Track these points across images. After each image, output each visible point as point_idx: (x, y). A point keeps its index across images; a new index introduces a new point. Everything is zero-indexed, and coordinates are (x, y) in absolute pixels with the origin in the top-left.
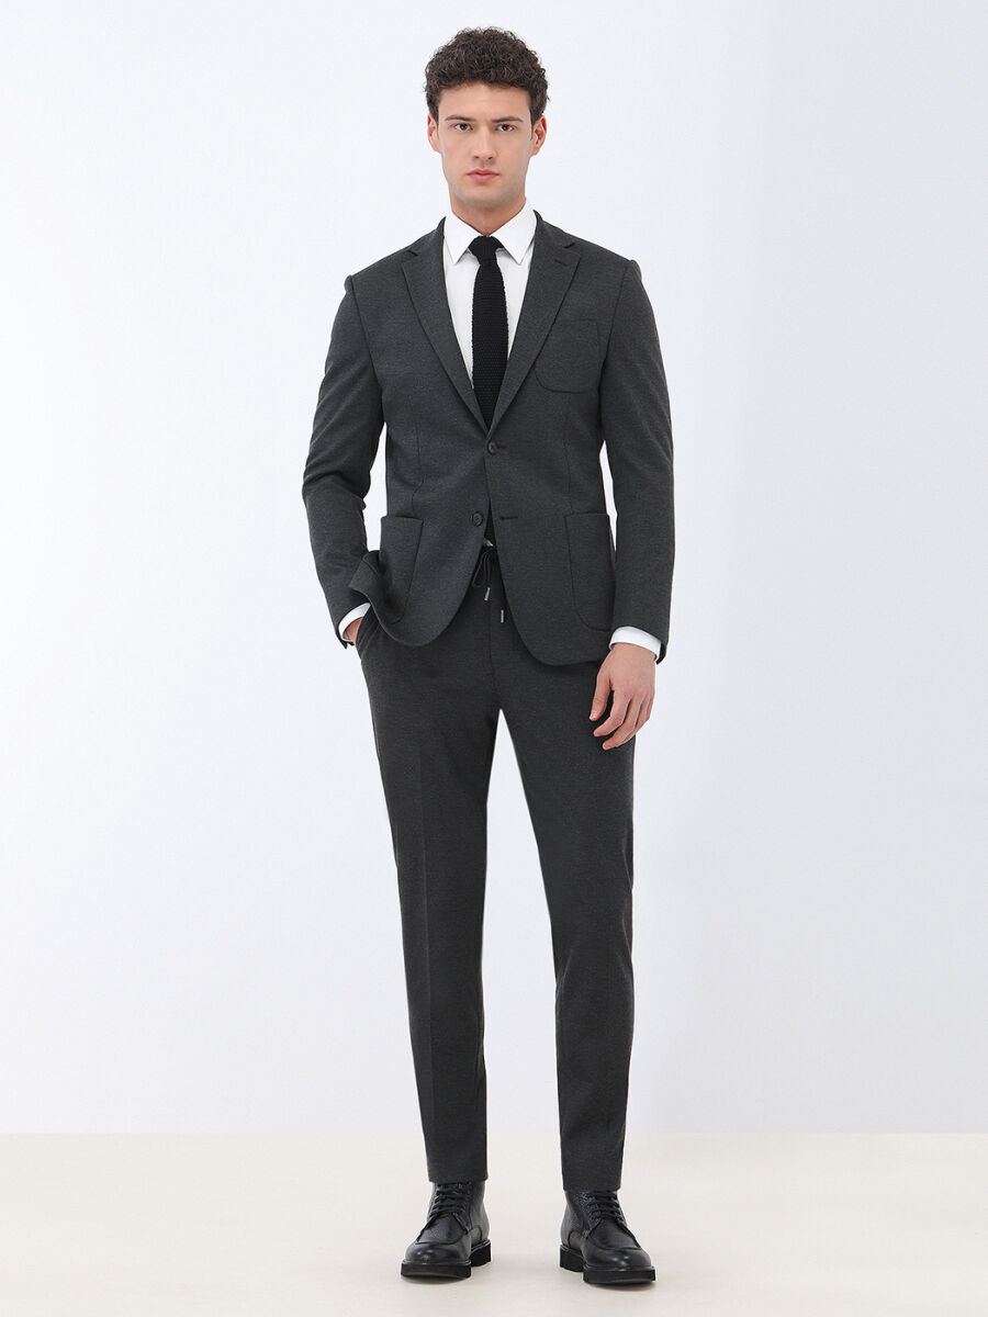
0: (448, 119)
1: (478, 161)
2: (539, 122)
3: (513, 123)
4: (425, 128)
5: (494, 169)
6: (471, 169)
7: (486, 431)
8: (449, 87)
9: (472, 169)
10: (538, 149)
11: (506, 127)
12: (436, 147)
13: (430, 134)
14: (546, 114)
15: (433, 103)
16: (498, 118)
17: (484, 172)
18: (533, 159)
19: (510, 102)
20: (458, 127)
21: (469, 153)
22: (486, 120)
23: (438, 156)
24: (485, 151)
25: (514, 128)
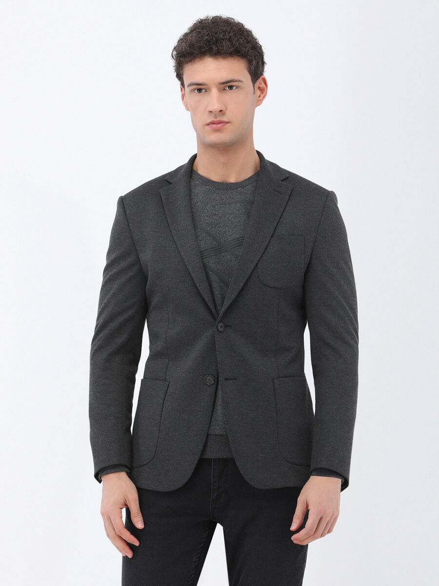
0: (190, 85)
1: (212, 115)
2: (260, 80)
3: (236, 84)
5: (225, 119)
6: (208, 121)
7: (216, 315)
8: (187, 62)
10: (261, 101)
11: (231, 88)
12: (187, 107)
15: (180, 76)
16: (224, 81)
17: (218, 123)
20: (196, 91)
21: (206, 109)
22: (215, 84)
24: (215, 106)
25: (237, 87)
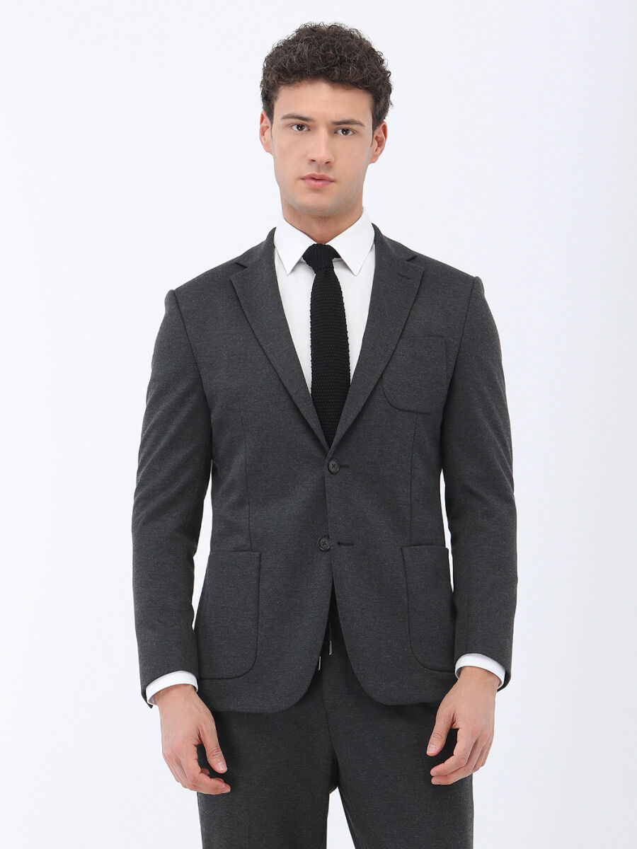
0: (284, 118)
1: (314, 166)
2: (380, 129)
3: (354, 127)
4: (258, 126)
5: (330, 175)
7: (327, 450)
8: (288, 84)
9: (307, 173)
10: (377, 157)
11: (346, 131)
12: (268, 147)
13: (263, 133)
14: (388, 120)
15: (268, 99)
16: (339, 120)
17: (319, 179)
18: (371, 167)
19: (352, 104)
20: (295, 128)
21: (305, 155)
22: (326, 122)
23: (269, 159)
24: (322, 154)
25: (355, 132)
